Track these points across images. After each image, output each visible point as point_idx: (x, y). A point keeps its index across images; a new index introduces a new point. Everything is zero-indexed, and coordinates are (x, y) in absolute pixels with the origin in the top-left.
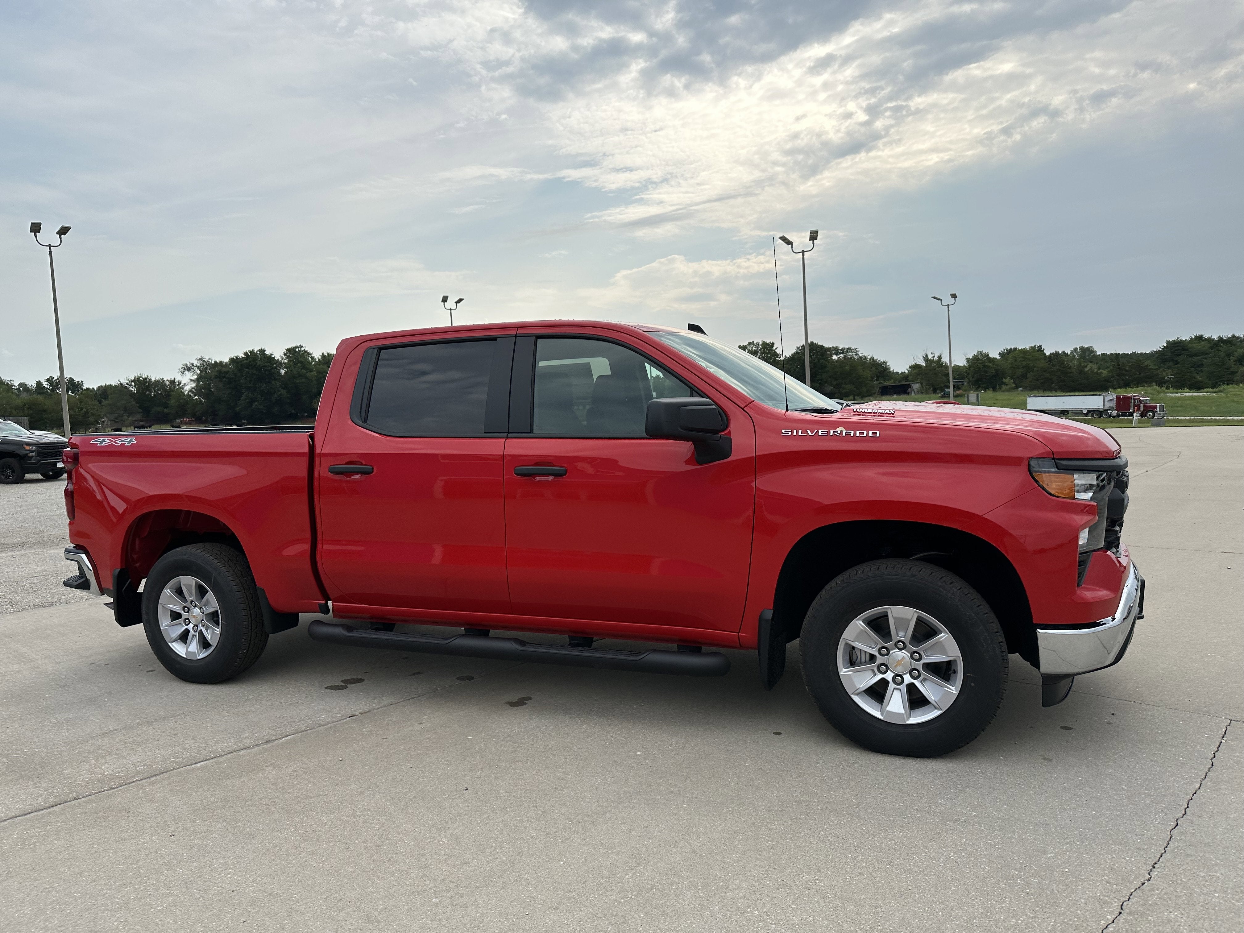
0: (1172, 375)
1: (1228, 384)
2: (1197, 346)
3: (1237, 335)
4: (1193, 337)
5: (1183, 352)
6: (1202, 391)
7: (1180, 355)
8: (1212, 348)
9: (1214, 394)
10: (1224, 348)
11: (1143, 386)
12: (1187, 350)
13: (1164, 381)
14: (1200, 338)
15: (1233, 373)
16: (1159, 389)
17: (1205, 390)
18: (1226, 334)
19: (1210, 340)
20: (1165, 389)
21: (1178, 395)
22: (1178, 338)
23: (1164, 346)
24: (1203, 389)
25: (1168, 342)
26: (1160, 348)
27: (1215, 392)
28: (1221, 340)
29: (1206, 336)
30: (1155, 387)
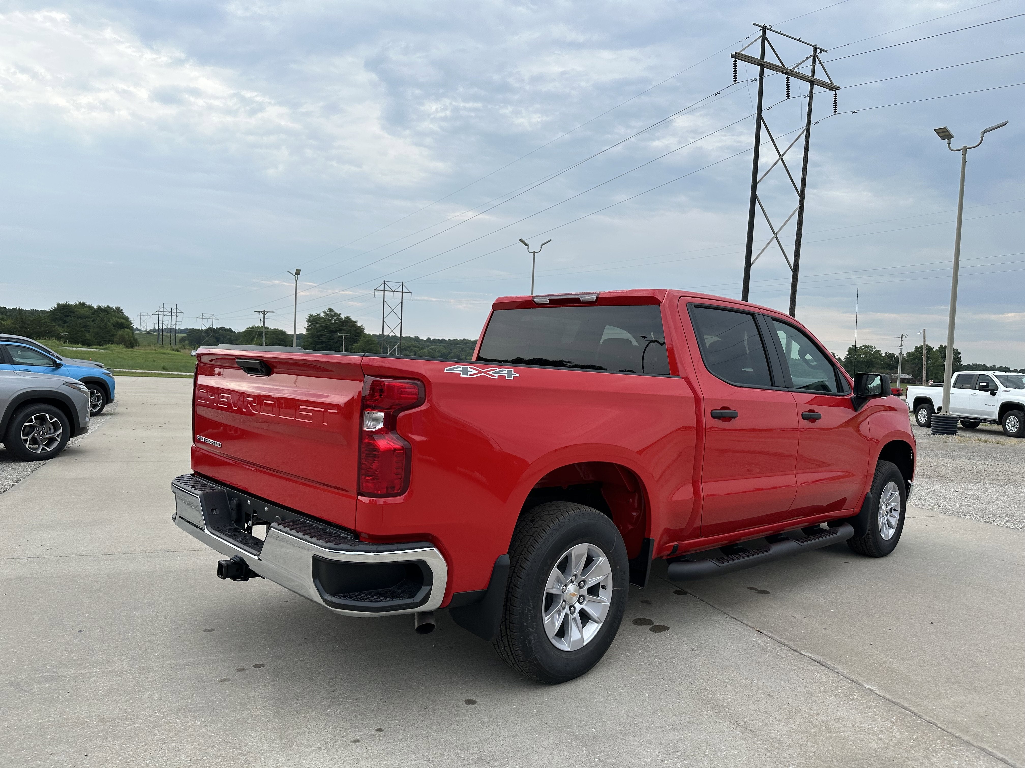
0: (67, 332)
1: (112, 344)
2: (82, 311)
3: (111, 306)
4: (78, 303)
5: (70, 314)
6: (91, 347)
7: (68, 316)
8: (93, 314)
9: (102, 351)
10: (102, 315)
11: (45, 339)
12: (74, 313)
13: (60, 336)
14: (83, 305)
15: (113, 335)
16: (57, 342)
17: (94, 347)
18: (103, 305)
19: (90, 307)
20: (63, 343)
21: (74, 349)
22: (67, 302)
23: (55, 307)
24: (93, 345)
25: (58, 305)
26: (52, 308)
27: (102, 349)
28: (99, 308)
29: (88, 303)
30: (54, 341)
